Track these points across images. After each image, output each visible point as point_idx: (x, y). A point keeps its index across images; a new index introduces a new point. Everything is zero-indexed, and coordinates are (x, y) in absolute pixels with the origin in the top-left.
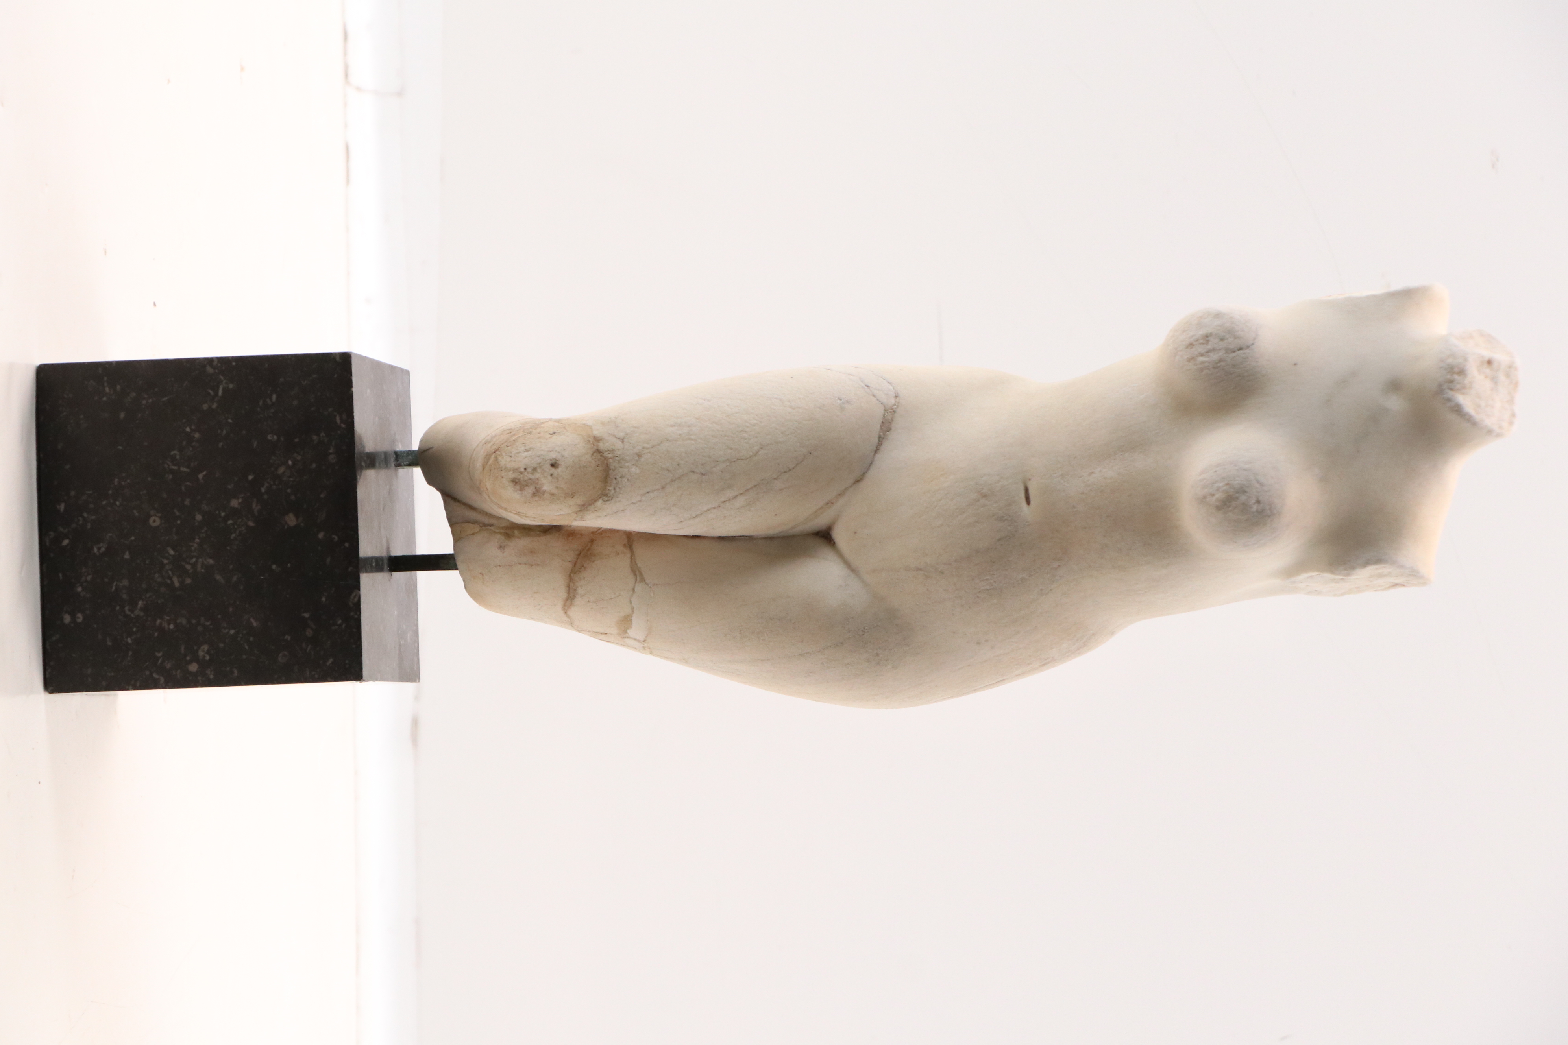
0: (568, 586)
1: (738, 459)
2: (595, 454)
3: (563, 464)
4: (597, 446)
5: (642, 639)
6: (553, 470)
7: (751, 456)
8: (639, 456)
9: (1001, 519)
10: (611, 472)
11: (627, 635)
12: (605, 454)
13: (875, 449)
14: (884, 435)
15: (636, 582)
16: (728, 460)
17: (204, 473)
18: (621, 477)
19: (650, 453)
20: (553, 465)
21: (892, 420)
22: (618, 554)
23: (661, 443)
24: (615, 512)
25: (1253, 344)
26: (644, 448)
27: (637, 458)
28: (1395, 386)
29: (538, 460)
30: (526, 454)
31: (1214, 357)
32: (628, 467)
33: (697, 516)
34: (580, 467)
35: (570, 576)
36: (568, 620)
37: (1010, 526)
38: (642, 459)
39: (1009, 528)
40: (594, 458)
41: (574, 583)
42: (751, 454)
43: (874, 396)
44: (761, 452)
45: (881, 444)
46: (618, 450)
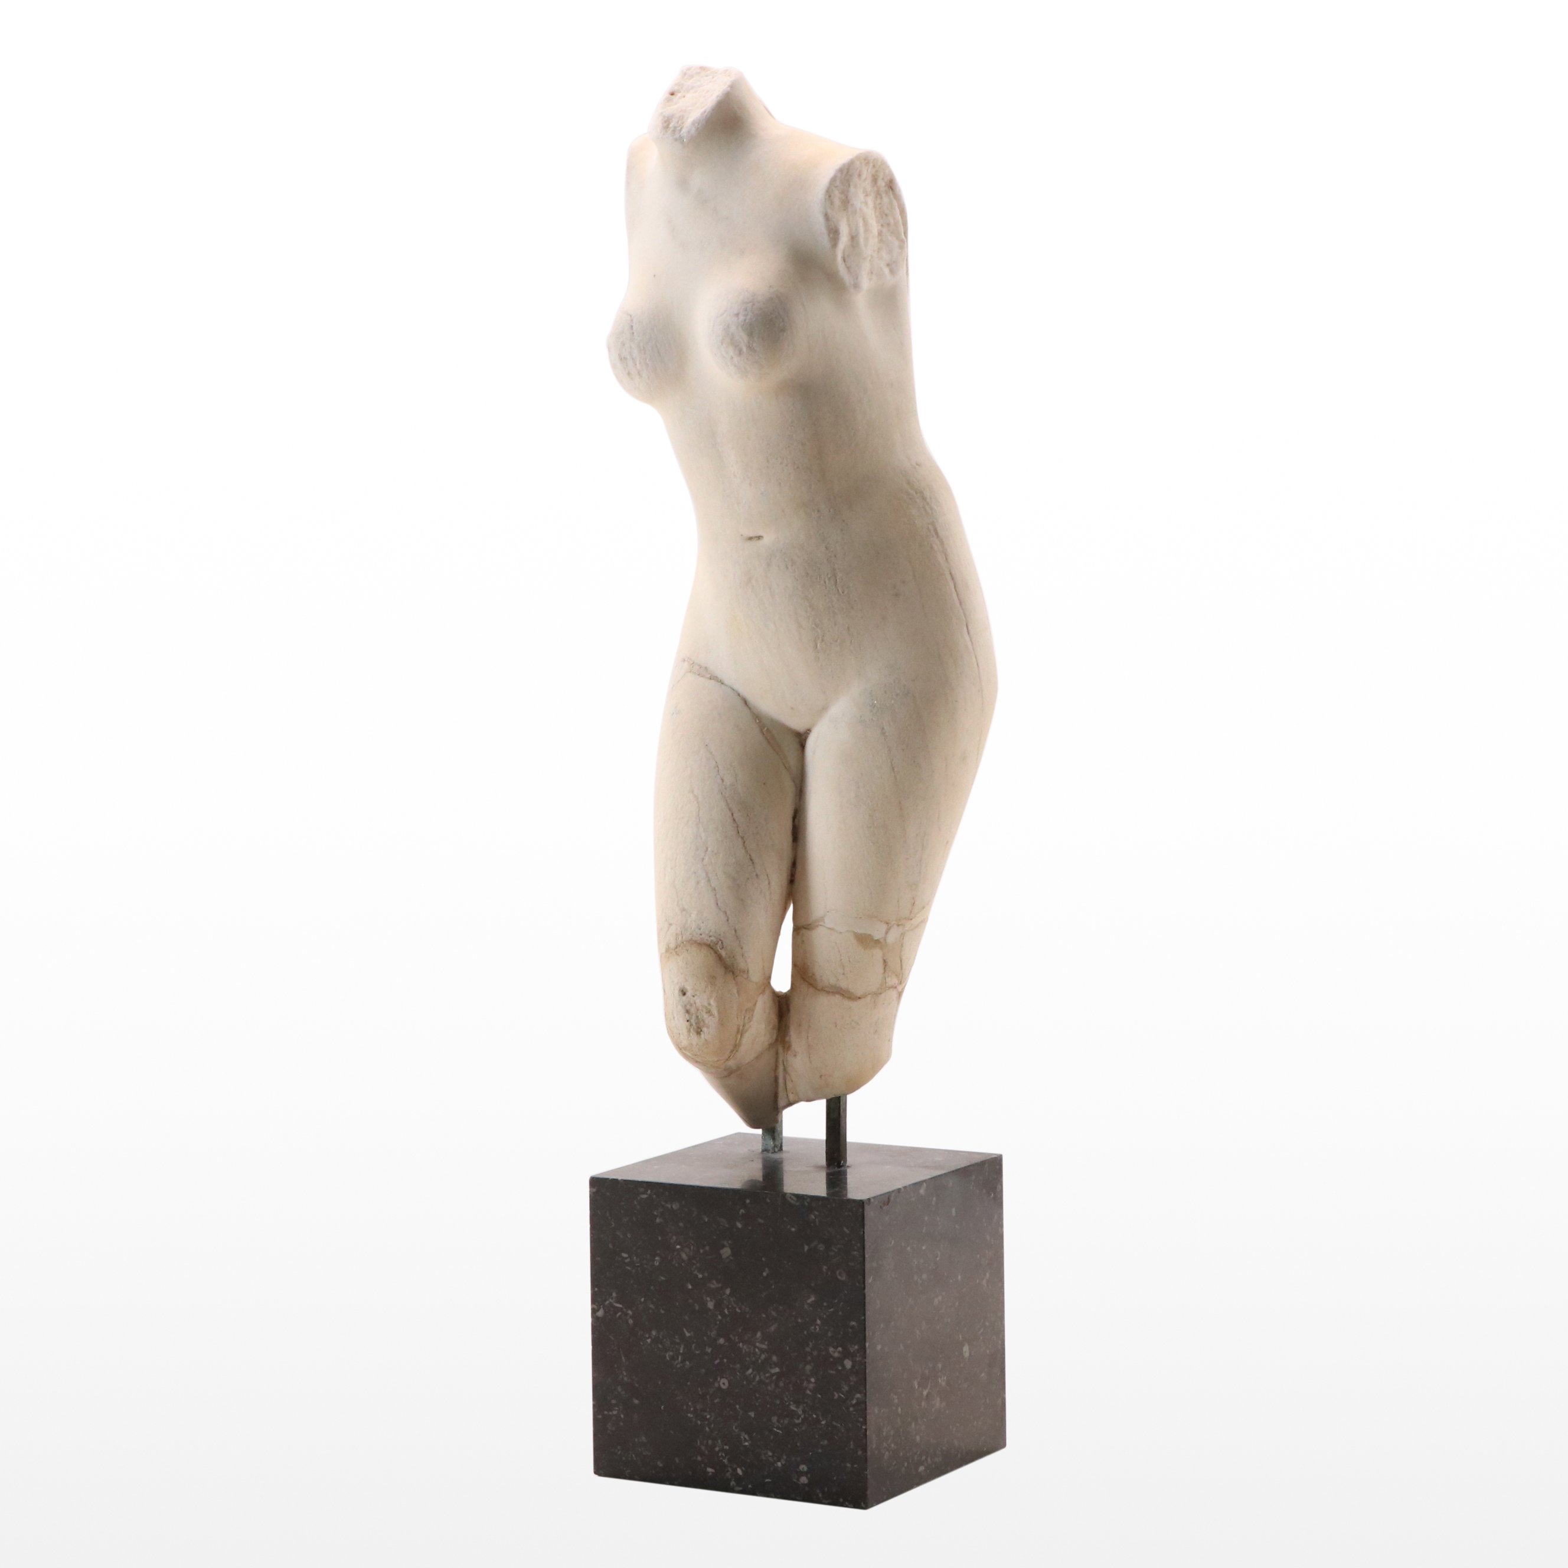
0: (828, 993)
1: (698, 815)
2: (677, 952)
3: (683, 984)
4: (671, 949)
5: (884, 927)
6: (689, 994)
7: (698, 802)
8: (683, 910)
9: (769, 565)
10: (694, 939)
11: (882, 940)
12: (679, 942)
13: (719, 684)
14: (709, 674)
15: (824, 926)
16: (697, 824)
17: (685, 1330)
18: (701, 930)
19: (682, 899)
20: (684, 994)
21: (699, 666)
22: (803, 941)
23: (675, 887)
24: (738, 939)
25: (631, 316)
26: (677, 905)
27: (685, 912)
28: (683, 184)
29: (680, 1007)
30: (676, 1019)
31: (636, 352)
32: (691, 922)
33: (751, 860)
34: (687, 968)
35: (819, 990)
36: (869, 997)
37: (775, 557)
38: (686, 907)
39: (777, 558)
40: (680, 954)
41: (825, 987)
42: (695, 802)
43: (679, 681)
44: (696, 793)
45: (716, 677)
46: (677, 929)
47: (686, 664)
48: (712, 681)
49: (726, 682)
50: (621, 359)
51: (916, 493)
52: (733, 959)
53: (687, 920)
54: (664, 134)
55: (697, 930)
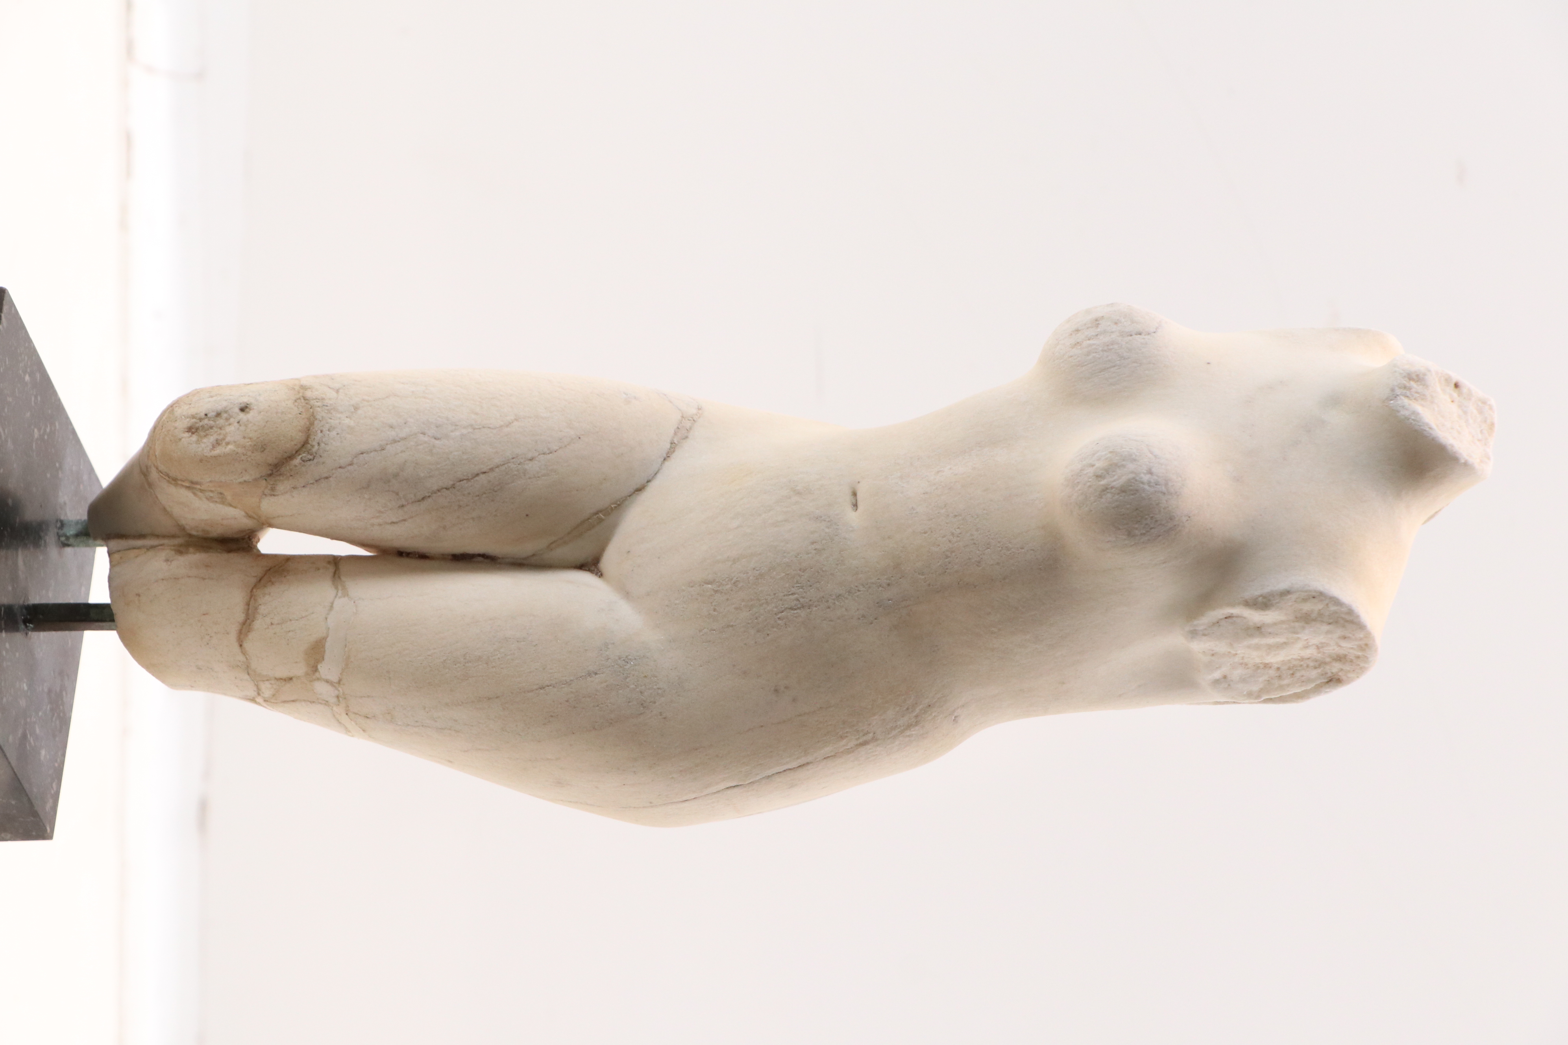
0: (248, 604)
1: (484, 427)
2: (299, 401)
3: (255, 408)
4: (303, 393)
5: (334, 678)
6: (242, 416)
7: (501, 426)
8: (356, 408)
9: (817, 518)
10: (316, 422)
11: (317, 674)
12: (312, 402)
13: (665, 455)
14: (678, 442)
15: (336, 597)
16: (471, 426)
18: (329, 430)
19: (371, 406)
20: (242, 410)
21: (691, 428)
22: (319, 569)
23: (387, 397)
24: (316, 481)
26: (363, 400)
27: (353, 410)
28: (1334, 400)
29: (225, 404)
30: (210, 399)
31: (1105, 339)
32: (340, 418)
33: (423, 499)
34: (277, 413)
35: (252, 591)
36: (241, 658)
37: (828, 527)
38: (359, 412)
39: (827, 530)
40: (296, 404)
41: (255, 600)
42: (502, 423)
43: (671, 402)
44: (516, 423)
45: (674, 451)
46: (330, 399)
47: (694, 411)
48: (668, 446)
49: (667, 463)
50: (1096, 320)
51: (917, 716)
52: (289, 474)
53: (342, 413)
54: (1401, 374)
55: (327, 426)
